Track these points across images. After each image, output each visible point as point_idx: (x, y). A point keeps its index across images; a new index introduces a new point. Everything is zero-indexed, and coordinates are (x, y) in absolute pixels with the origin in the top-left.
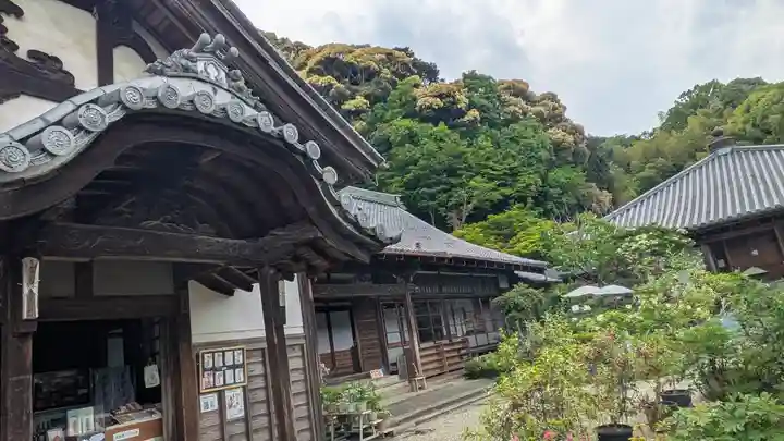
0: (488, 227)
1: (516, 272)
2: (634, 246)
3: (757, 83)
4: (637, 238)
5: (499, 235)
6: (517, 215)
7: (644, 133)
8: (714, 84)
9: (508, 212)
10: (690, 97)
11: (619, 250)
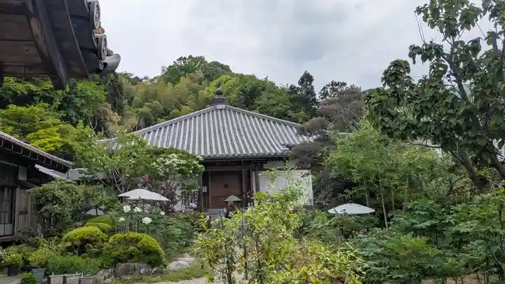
0: (7, 117)
1: (37, 166)
2: (168, 162)
3: (226, 69)
4: (170, 156)
5: (16, 127)
6: (40, 112)
7: (146, 78)
8: (201, 59)
9: (32, 107)
10: (184, 62)
11: (154, 163)
